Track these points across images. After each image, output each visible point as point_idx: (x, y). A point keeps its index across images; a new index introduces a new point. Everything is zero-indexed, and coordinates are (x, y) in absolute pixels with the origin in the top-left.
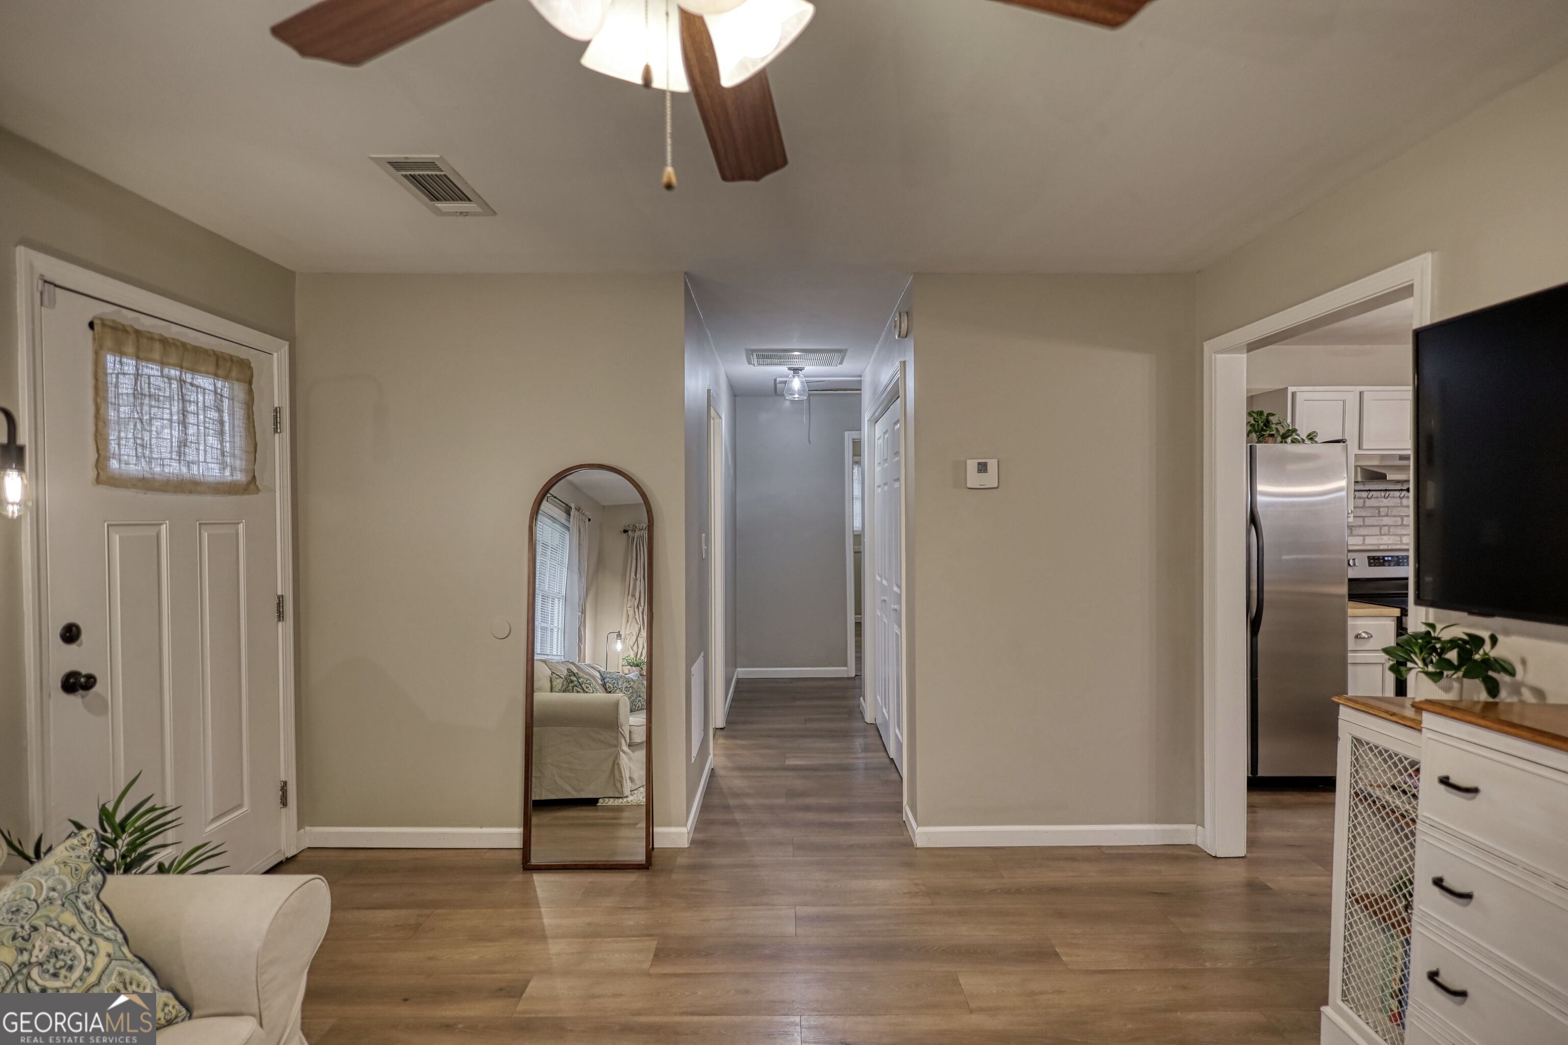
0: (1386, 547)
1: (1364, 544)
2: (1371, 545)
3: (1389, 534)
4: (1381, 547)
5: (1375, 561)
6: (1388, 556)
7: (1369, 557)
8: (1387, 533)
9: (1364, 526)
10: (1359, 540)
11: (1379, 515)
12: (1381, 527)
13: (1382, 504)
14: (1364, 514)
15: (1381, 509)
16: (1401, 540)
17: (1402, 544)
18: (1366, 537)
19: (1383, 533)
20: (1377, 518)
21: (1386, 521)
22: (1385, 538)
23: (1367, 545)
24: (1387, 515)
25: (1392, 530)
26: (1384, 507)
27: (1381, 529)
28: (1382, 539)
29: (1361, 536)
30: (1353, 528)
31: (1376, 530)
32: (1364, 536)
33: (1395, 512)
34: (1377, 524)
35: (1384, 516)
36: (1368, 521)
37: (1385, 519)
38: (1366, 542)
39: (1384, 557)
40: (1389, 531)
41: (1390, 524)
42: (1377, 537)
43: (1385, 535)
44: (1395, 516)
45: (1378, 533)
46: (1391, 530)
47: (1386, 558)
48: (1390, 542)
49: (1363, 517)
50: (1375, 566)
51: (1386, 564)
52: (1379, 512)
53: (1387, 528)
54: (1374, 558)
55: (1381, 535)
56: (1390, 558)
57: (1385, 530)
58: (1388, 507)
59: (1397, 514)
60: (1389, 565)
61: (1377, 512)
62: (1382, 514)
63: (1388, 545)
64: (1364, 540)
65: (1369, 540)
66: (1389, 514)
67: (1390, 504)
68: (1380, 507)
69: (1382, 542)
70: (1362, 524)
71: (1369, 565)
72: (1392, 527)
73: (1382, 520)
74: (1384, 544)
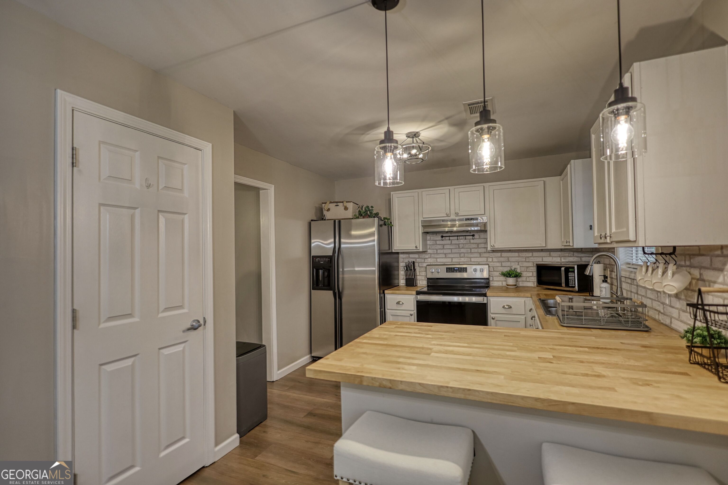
0: (463, 263)
1: (452, 262)
2: (456, 262)
3: (464, 257)
5: (449, 270)
6: (456, 268)
7: (447, 268)
8: (463, 256)
9: (452, 253)
10: (449, 260)
11: (459, 248)
12: (460, 253)
13: (460, 243)
14: (451, 247)
15: (460, 245)
16: (471, 260)
17: (471, 262)
18: (453, 259)
19: (461, 256)
20: (458, 249)
21: (462, 251)
22: (462, 259)
23: (454, 262)
24: (463, 248)
25: (466, 255)
26: (462, 244)
29: (450, 258)
30: (447, 254)
31: (458, 255)
32: (452, 258)
33: (467, 246)
34: (458, 252)
35: (461, 248)
36: (453, 251)
37: (462, 250)
38: (453, 261)
39: (454, 268)
40: (464, 255)
41: (465, 252)
42: (458, 258)
45: (459, 257)
46: (465, 255)
47: (455, 269)
49: (451, 249)
50: (449, 272)
51: (455, 271)
52: (459, 246)
53: (463, 254)
54: (449, 268)
55: (460, 257)
56: (457, 269)
57: (462, 255)
60: (456, 272)
61: (458, 246)
62: (461, 247)
64: (452, 260)
65: (454, 260)
66: (464, 247)
67: (464, 243)
68: (459, 244)
69: (461, 261)
70: (451, 252)
71: (447, 272)
72: (466, 253)
73: (461, 250)
74: (462, 262)
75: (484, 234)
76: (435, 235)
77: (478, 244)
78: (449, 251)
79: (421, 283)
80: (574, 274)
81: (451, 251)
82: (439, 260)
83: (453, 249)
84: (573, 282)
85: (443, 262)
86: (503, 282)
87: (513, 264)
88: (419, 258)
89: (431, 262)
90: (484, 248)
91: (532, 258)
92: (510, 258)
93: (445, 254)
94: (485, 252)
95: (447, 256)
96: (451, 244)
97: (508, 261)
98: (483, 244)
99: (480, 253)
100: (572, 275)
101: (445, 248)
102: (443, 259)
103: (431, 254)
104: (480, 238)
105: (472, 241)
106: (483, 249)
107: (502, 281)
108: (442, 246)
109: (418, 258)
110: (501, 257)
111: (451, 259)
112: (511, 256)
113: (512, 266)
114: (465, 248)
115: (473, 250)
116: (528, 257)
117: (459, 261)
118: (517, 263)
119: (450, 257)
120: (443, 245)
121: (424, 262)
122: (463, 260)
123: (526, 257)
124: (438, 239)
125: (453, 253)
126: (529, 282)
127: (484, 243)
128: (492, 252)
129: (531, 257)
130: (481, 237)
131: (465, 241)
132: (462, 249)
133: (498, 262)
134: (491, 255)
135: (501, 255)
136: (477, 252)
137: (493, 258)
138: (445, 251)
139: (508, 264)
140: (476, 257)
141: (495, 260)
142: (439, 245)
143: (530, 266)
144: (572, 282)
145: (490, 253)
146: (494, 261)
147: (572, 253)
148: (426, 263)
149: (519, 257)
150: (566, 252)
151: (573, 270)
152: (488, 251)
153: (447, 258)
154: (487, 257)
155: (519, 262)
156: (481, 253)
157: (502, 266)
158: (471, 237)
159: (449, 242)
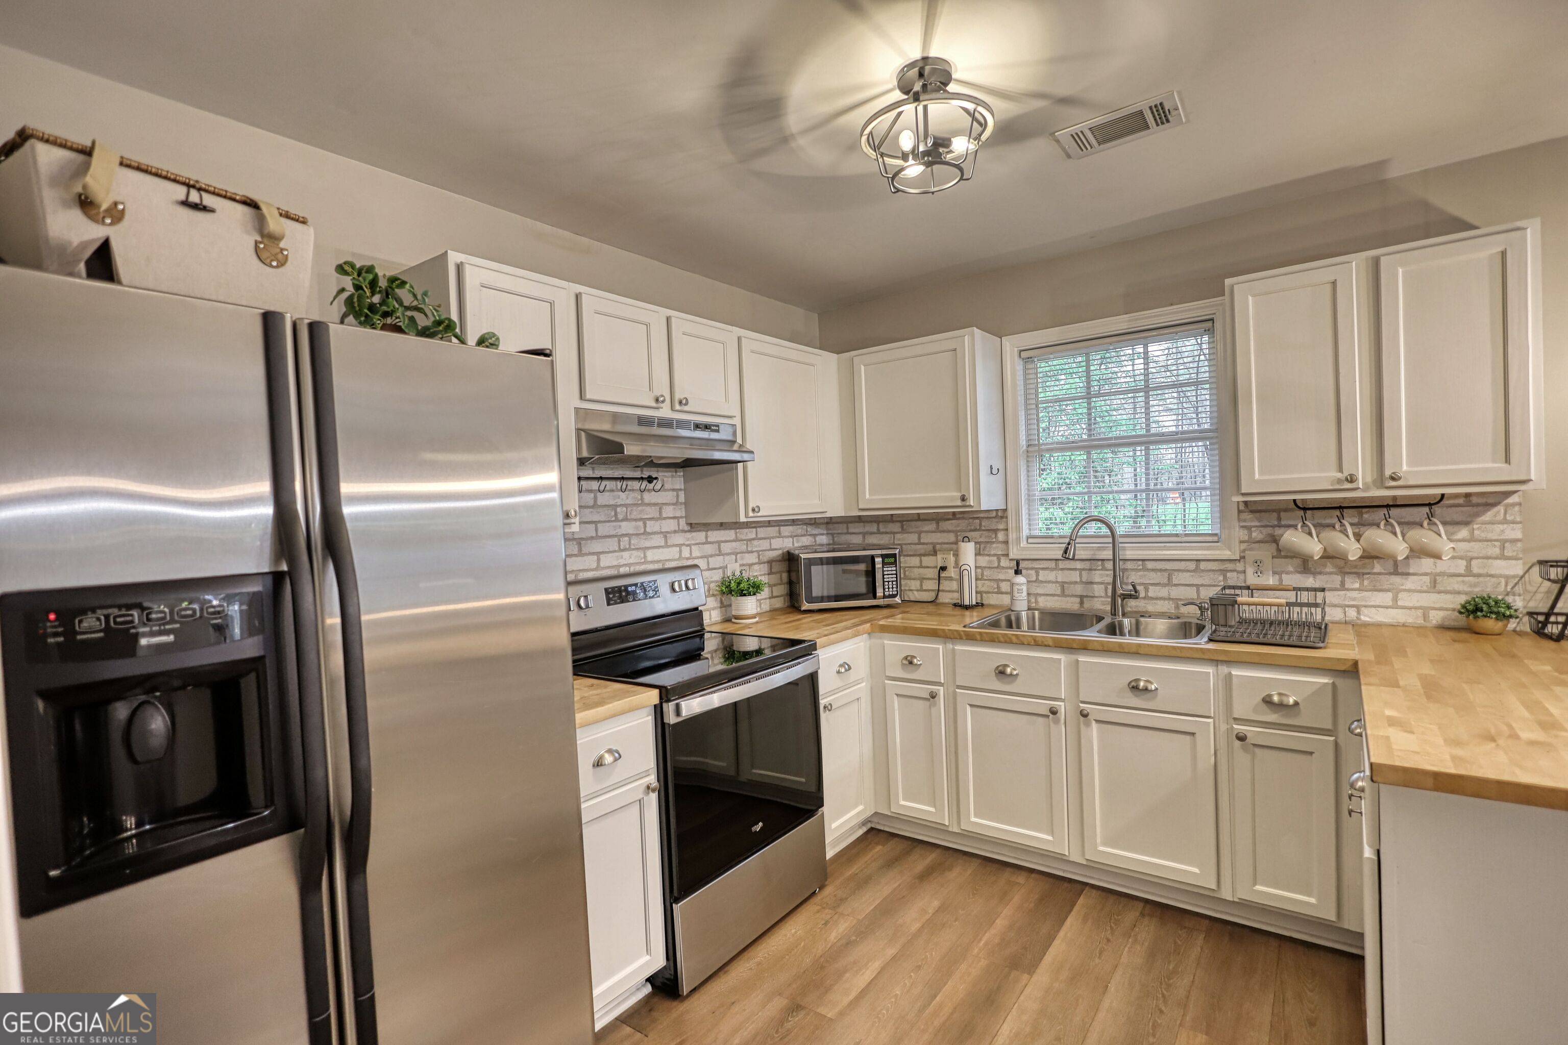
0: (627, 569)
1: (598, 568)
2: (609, 567)
3: (629, 549)
4: (622, 570)
5: (615, 595)
6: (632, 586)
7: (606, 590)
8: (627, 547)
9: (597, 537)
10: (591, 562)
11: (617, 519)
12: (619, 537)
13: (619, 502)
14: (596, 518)
15: (619, 510)
18: (602, 556)
19: (622, 547)
20: (614, 523)
21: (627, 528)
22: (626, 554)
23: (603, 569)
24: (626, 519)
25: (633, 541)
26: (621, 505)
27: (619, 542)
29: (593, 554)
30: (583, 542)
31: (612, 544)
32: (598, 554)
33: (635, 513)
34: (613, 533)
35: (622, 520)
36: (603, 529)
37: (624, 524)
38: (602, 564)
39: (626, 587)
40: (629, 543)
41: (631, 532)
42: (615, 555)
43: (625, 550)
44: (636, 520)
45: (617, 549)
47: (629, 589)
48: (631, 561)
49: (594, 523)
50: (616, 603)
51: (629, 597)
52: (616, 514)
53: (627, 539)
54: (613, 590)
55: (620, 550)
56: (634, 588)
57: (624, 542)
58: (626, 506)
59: (639, 517)
60: (635, 599)
61: (613, 513)
62: (620, 517)
63: (629, 565)
64: (599, 560)
65: (606, 561)
66: (629, 517)
67: (628, 502)
68: (617, 506)
69: (622, 562)
70: (594, 535)
71: (609, 604)
72: (633, 537)
73: (620, 527)
74: (625, 565)
75: (672, 476)
77: (660, 506)
78: (591, 531)
80: (895, 568)
81: (594, 532)
83: (599, 522)
84: (893, 584)
86: (712, 611)
87: (728, 559)
90: (674, 518)
91: (756, 543)
92: (723, 545)
94: (675, 532)
95: (583, 548)
96: (594, 505)
97: (720, 553)
98: (671, 507)
99: (665, 534)
100: (892, 571)
104: (663, 489)
105: (647, 497)
106: (672, 521)
110: (707, 543)
112: (724, 539)
113: (727, 567)
114: (630, 520)
115: (649, 527)
116: (751, 540)
117: (615, 563)
118: (734, 557)
119: (592, 551)
122: (626, 557)
123: (748, 541)
127: (673, 504)
128: (689, 531)
129: (754, 539)
130: (666, 486)
131: (632, 498)
133: (702, 557)
134: (688, 539)
135: (707, 537)
136: (658, 530)
137: (693, 547)
139: (719, 561)
140: (656, 547)
141: (697, 551)
144: (891, 586)
145: (686, 532)
146: (694, 555)
147: (805, 527)
149: (736, 540)
150: (798, 526)
151: (892, 560)
152: (681, 529)
154: (680, 546)
155: (736, 554)
156: (668, 532)
157: (709, 569)
158: (644, 485)
159: (590, 499)
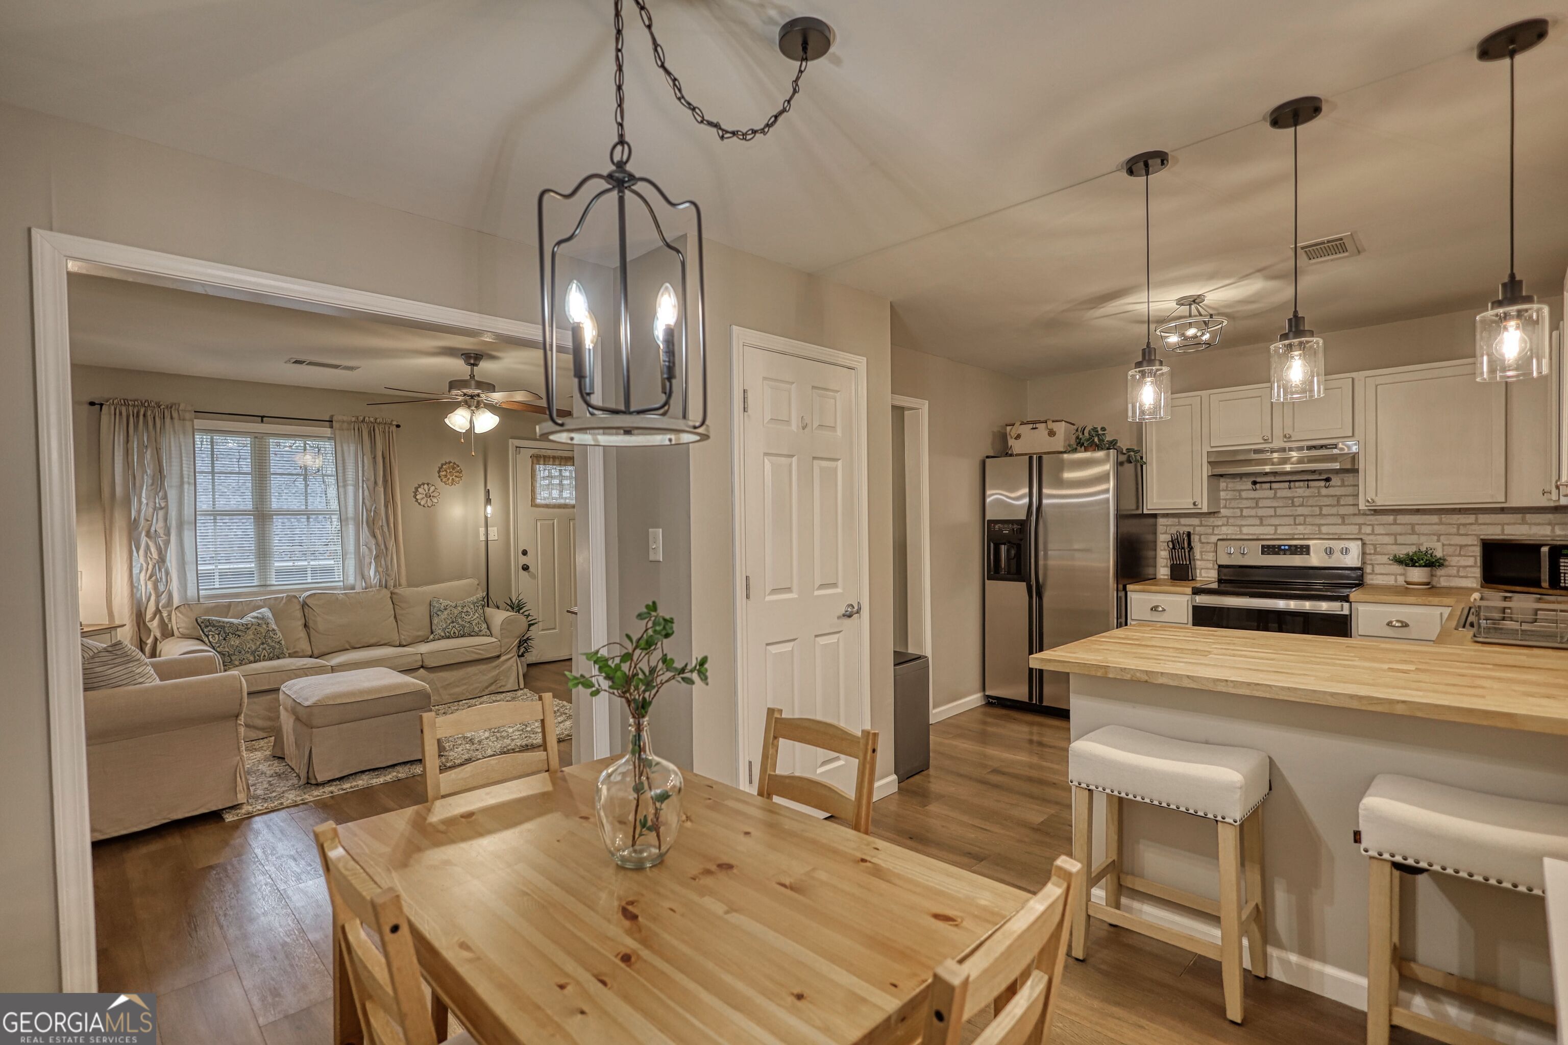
0: (1301, 536)
1: (1275, 533)
3: (1304, 524)
5: (1268, 550)
6: (1285, 546)
7: (1263, 546)
9: (1276, 516)
10: (1271, 530)
11: (1293, 505)
12: (1295, 517)
13: (1297, 495)
14: (1275, 504)
15: (1295, 500)
16: (1319, 530)
17: (1320, 533)
18: (1279, 527)
19: (1297, 522)
20: (1291, 508)
21: (1300, 510)
22: (1300, 527)
23: (1279, 534)
24: (1302, 505)
25: (1309, 520)
26: (1299, 497)
27: (1295, 520)
28: (1297, 529)
29: (1272, 525)
30: (1264, 518)
31: (1290, 520)
32: (1276, 526)
33: (1312, 502)
34: (1290, 514)
35: (1299, 506)
36: (1280, 511)
38: (1278, 532)
39: (1281, 546)
41: (1306, 514)
42: (1290, 527)
43: (1300, 524)
44: (1312, 506)
45: (1292, 523)
46: (1307, 520)
47: (1283, 547)
48: (1305, 532)
49: (1275, 508)
50: (1269, 554)
51: (1282, 553)
52: (1293, 502)
53: (1302, 518)
54: (1268, 547)
55: (1295, 524)
56: (1287, 547)
57: (1300, 520)
58: (1303, 497)
59: (1315, 504)
60: (1285, 554)
61: (1290, 502)
62: (1297, 504)
64: (1276, 530)
65: (1281, 530)
66: (1305, 504)
67: (1305, 495)
68: (1294, 497)
69: (1297, 532)
70: (1273, 515)
71: (1262, 554)
72: (1309, 517)
73: (1296, 510)
74: (1300, 534)
75: (1351, 477)
76: (1238, 480)
77: (1339, 498)
78: (1271, 512)
79: (1203, 575)
81: (1273, 513)
82: (1245, 530)
83: (1278, 507)
85: (1255, 534)
86: (1398, 577)
87: (1423, 539)
88: (1201, 525)
89: (1227, 534)
90: (1353, 505)
91: (1472, 527)
92: (1417, 527)
93: (1261, 518)
94: (1353, 515)
95: (1264, 522)
96: (1275, 497)
97: (1414, 532)
98: (1349, 498)
99: (1342, 517)
101: (1260, 505)
102: (1256, 527)
103: (1228, 517)
104: (1343, 485)
105: (1324, 491)
106: (1351, 507)
107: (1396, 575)
108: (1255, 501)
109: (1198, 526)
110: (1395, 524)
111: (1274, 528)
112: (1420, 522)
113: (1422, 544)
114: (1307, 506)
115: (1325, 511)
116: (1465, 525)
117: (1292, 532)
118: (1436, 538)
120: (1257, 500)
121: (1213, 534)
122: (1301, 529)
123: (1459, 525)
124: (1243, 487)
125: (1279, 516)
126: (1464, 579)
127: (1353, 496)
128: (1372, 515)
129: (1471, 524)
130: (1346, 483)
131: (1308, 492)
132: (1301, 508)
133: (1387, 534)
134: (1371, 521)
135: (1395, 520)
136: (1336, 513)
137: (1376, 526)
138: (1261, 512)
139: (1414, 539)
140: (1332, 524)
141: (1379, 529)
142: (1246, 499)
143: (1470, 543)
145: (1368, 515)
146: (1376, 532)
148: (1216, 535)
149: (1441, 523)
152: (1359, 512)
153: (1264, 526)
154: (1360, 525)
155: (1439, 536)
156: (1346, 515)
157: (1396, 544)
158: (1322, 483)
159: (1271, 493)
